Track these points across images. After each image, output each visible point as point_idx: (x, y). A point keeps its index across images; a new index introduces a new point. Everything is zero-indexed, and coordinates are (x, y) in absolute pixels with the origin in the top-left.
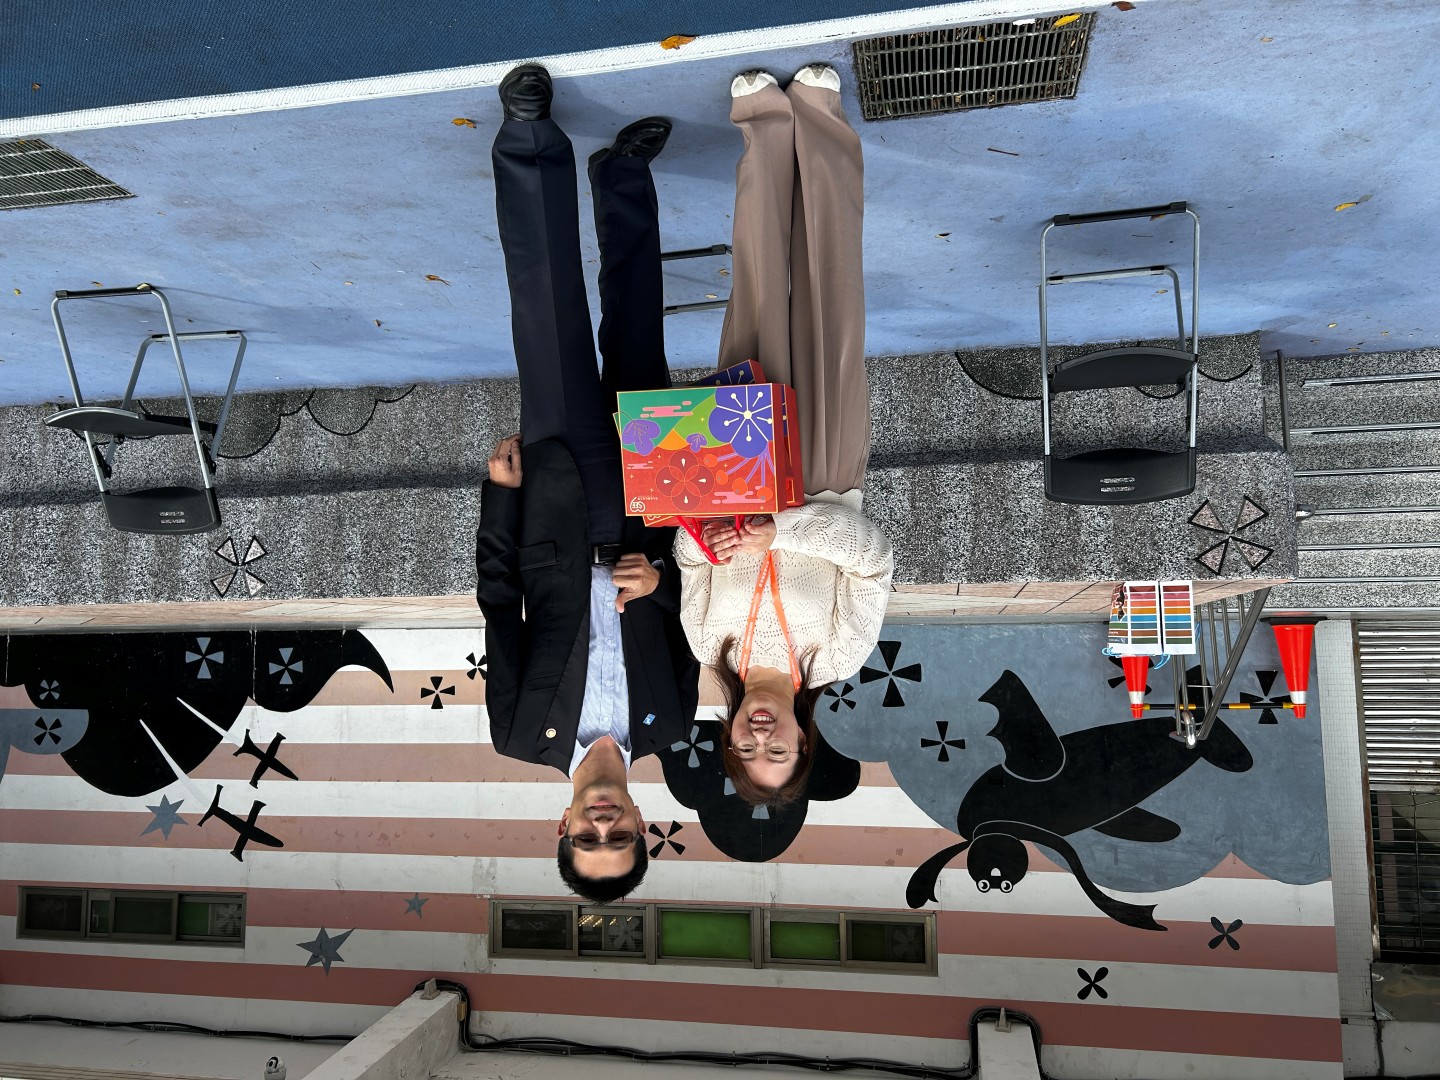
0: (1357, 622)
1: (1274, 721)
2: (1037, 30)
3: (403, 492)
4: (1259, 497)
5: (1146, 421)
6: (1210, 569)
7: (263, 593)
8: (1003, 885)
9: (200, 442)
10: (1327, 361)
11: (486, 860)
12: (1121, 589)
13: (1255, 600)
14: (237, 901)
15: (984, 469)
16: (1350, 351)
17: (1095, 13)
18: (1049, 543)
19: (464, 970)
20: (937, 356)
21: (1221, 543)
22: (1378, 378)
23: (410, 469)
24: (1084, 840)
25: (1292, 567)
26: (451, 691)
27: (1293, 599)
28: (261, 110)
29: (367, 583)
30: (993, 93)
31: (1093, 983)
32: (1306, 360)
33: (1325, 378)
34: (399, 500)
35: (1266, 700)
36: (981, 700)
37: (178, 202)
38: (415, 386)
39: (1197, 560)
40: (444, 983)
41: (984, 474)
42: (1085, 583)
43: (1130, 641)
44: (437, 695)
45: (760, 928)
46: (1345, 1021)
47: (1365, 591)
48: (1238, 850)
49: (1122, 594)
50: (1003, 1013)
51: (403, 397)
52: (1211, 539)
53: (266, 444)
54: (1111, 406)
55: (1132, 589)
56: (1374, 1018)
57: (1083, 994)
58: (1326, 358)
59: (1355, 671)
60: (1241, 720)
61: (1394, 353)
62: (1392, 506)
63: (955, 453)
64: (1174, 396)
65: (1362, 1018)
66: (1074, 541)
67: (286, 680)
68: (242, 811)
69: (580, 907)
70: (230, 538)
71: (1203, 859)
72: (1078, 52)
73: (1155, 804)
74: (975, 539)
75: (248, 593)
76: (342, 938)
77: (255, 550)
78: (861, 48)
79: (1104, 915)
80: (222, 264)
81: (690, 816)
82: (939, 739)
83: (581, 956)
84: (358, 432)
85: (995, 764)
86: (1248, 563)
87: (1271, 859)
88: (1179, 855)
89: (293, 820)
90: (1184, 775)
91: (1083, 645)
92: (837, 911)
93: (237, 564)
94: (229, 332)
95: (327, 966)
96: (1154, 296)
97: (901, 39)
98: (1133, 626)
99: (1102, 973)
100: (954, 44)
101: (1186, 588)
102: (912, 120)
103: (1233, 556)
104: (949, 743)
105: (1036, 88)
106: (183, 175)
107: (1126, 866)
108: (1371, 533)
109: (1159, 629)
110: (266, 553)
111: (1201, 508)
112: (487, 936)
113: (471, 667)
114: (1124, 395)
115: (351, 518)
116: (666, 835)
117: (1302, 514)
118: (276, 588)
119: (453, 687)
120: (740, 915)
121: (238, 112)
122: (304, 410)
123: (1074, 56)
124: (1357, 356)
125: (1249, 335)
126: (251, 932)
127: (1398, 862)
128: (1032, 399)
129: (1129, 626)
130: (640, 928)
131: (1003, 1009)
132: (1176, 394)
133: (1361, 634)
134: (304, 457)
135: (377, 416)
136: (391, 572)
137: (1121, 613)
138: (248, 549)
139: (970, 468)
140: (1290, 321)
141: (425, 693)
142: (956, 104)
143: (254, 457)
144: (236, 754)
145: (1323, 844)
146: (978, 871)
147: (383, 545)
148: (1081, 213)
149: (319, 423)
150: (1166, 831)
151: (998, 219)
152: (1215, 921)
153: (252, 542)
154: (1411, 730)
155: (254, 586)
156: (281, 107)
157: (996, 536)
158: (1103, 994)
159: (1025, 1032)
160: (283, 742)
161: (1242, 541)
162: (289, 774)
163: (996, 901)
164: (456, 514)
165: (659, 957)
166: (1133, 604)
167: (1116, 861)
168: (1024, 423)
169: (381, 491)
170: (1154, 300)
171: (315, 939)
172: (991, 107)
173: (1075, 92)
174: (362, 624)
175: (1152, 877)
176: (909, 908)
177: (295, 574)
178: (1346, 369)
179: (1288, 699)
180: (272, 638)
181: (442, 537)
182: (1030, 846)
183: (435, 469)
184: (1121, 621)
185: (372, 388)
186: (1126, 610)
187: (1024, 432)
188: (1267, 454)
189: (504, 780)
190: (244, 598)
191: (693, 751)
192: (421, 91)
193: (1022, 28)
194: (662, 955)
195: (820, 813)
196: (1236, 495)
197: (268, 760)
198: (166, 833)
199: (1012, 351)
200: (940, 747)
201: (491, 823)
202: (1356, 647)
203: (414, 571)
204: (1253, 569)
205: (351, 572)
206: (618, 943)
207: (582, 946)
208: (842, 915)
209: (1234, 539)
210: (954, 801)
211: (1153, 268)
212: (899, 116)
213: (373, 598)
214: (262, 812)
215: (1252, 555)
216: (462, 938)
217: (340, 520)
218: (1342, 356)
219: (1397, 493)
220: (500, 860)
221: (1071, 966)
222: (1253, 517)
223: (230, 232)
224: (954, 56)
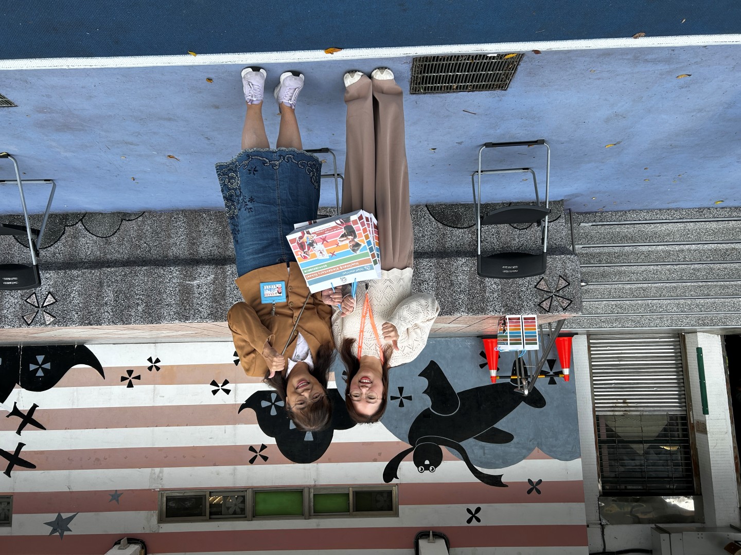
0: (589, 336)
1: (555, 383)
2: (497, 59)
3: (137, 268)
4: (566, 276)
5: (514, 240)
6: (545, 309)
7: (54, 323)
8: (431, 468)
9: (32, 239)
10: (589, 214)
11: (157, 470)
12: (505, 319)
13: (558, 325)
14: (8, 500)
15: (441, 261)
16: (599, 210)
17: (523, 54)
18: (471, 296)
19: (143, 532)
20: (417, 206)
21: (549, 298)
22: (611, 223)
23: (140, 256)
24: (470, 444)
25: (580, 309)
26: (138, 378)
27: (569, 325)
28: (106, 67)
29: (116, 317)
30: (471, 85)
31: (474, 515)
32: (581, 213)
33: (589, 222)
34: (135, 273)
35: (551, 373)
36: (419, 375)
37: (40, 110)
38: (144, 212)
39: (539, 305)
40: (132, 540)
41: (441, 263)
42: (486, 316)
43: (509, 343)
44: (130, 380)
45: (308, 498)
46: (588, 526)
47: (599, 321)
48: (540, 445)
49: (504, 321)
50: (431, 533)
51: (137, 218)
52: (545, 296)
53: (56, 242)
54: (498, 233)
55: (510, 319)
56: (601, 524)
57: (469, 521)
58: (589, 213)
59: (589, 359)
60: (542, 383)
61: (618, 211)
62: (614, 281)
63: (426, 253)
64: (526, 228)
65: (595, 524)
66: (483, 296)
67: (40, 373)
68: (11, 448)
69: (210, 492)
70: (34, 293)
71: (524, 451)
72: (512, 70)
73: (502, 425)
74: (437, 294)
75: (44, 323)
76: (71, 518)
77: (50, 299)
78: (416, 61)
79: (478, 481)
80: (54, 144)
81: (271, 441)
82: (399, 396)
83: (211, 519)
84: (111, 236)
85: (426, 408)
86: (562, 307)
87: (554, 449)
88: (513, 450)
89: (42, 452)
90: (515, 410)
91: (467, 348)
92: (347, 487)
93: (39, 307)
94: (45, 180)
95: (62, 535)
96: (521, 182)
97: (436, 58)
98: (510, 336)
99: (478, 510)
100: (459, 62)
101: (534, 318)
102: (432, 95)
103: (555, 303)
104: (404, 398)
105: (491, 84)
106: (48, 96)
107: (489, 456)
108: (603, 294)
109: (522, 338)
110: (56, 301)
111: (540, 281)
112: (157, 511)
113: (150, 364)
114: (504, 228)
115: (108, 282)
116: (258, 451)
117: (583, 284)
118: (62, 320)
119: (140, 376)
120: (298, 492)
121: (94, 67)
122: (80, 224)
123: (510, 72)
124: (602, 213)
125: (559, 201)
126: (15, 518)
127: (608, 448)
128: (462, 228)
129: (509, 336)
130: (243, 502)
131: (431, 532)
132: (527, 228)
133: (591, 341)
134: (80, 249)
135: (122, 228)
136: (130, 311)
137: (504, 330)
138: (46, 299)
139: (434, 260)
140: (576, 195)
141: (123, 379)
142: (453, 89)
143: (49, 249)
144: (8, 416)
145: (577, 441)
146: (418, 462)
147: (126, 297)
148: (497, 142)
149: (88, 231)
150: (506, 438)
151: (460, 143)
152: (529, 480)
153: (48, 295)
154: (613, 386)
155: (49, 319)
156: (118, 66)
157: (447, 293)
158: (478, 520)
159: (442, 542)
160: (37, 408)
161: (559, 296)
162: (41, 427)
163: (428, 477)
164: (167, 281)
165: (254, 517)
166: (510, 326)
167: (484, 453)
168: (458, 239)
169: (126, 268)
170: (521, 183)
171: (54, 520)
172: (469, 92)
173: (507, 88)
174: (87, 341)
175: (501, 461)
176: (384, 482)
177: (74, 313)
178: (597, 218)
179: (561, 373)
180: (32, 350)
181: (160, 293)
182: (443, 448)
183: (154, 257)
184: (504, 334)
185: (119, 213)
186: (507, 329)
187: (458, 244)
188: (569, 256)
189: (168, 426)
190: (43, 326)
191: (273, 406)
192: (196, 64)
193: (490, 57)
194: (255, 515)
195: (340, 436)
196: (556, 275)
197: (28, 419)
199: (453, 205)
200: (400, 400)
201: (160, 449)
202: (589, 347)
203: (143, 310)
204: (564, 309)
205: (107, 312)
206: (231, 511)
207: (211, 514)
208: (351, 489)
209: (555, 295)
210: (406, 427)
211: (524, 169)
212: (426, 93)
213: (120, 326)
214: (23, 449)
215: (563, 303)
216: (143, 514)
217: (101, 284)
218: (596, 212)
219: (615, 275)
220: (165, 469)
221: (463, 508)
222: (563, 285)
223: (65, 127)
224: (459, 68)
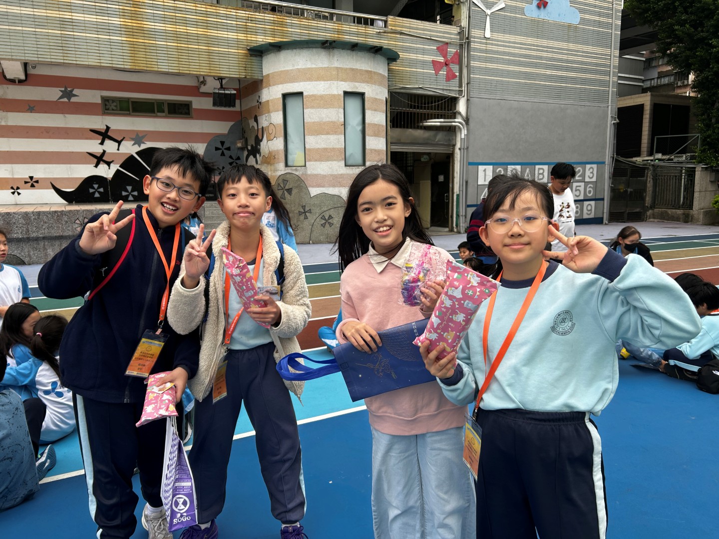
11: (3, 124)
14: (106, 111)
19: (8, 86)
40: (13, 82)
44: (32, 181)
67: (96, 186)
68: (108, 142)
76: (61, 98)
89: (87, 139)
95: (66, 88)
113: (19, 191)
119: (25, 184)
126: (99, 101)
141: (37, 182)
144: (113, 161)
160: (94, 165)
162: (90, 154)
171: (72, 98)
174: (67, 205)
197: (100, 159)
198: (137, 135)
214: (100, 141)
